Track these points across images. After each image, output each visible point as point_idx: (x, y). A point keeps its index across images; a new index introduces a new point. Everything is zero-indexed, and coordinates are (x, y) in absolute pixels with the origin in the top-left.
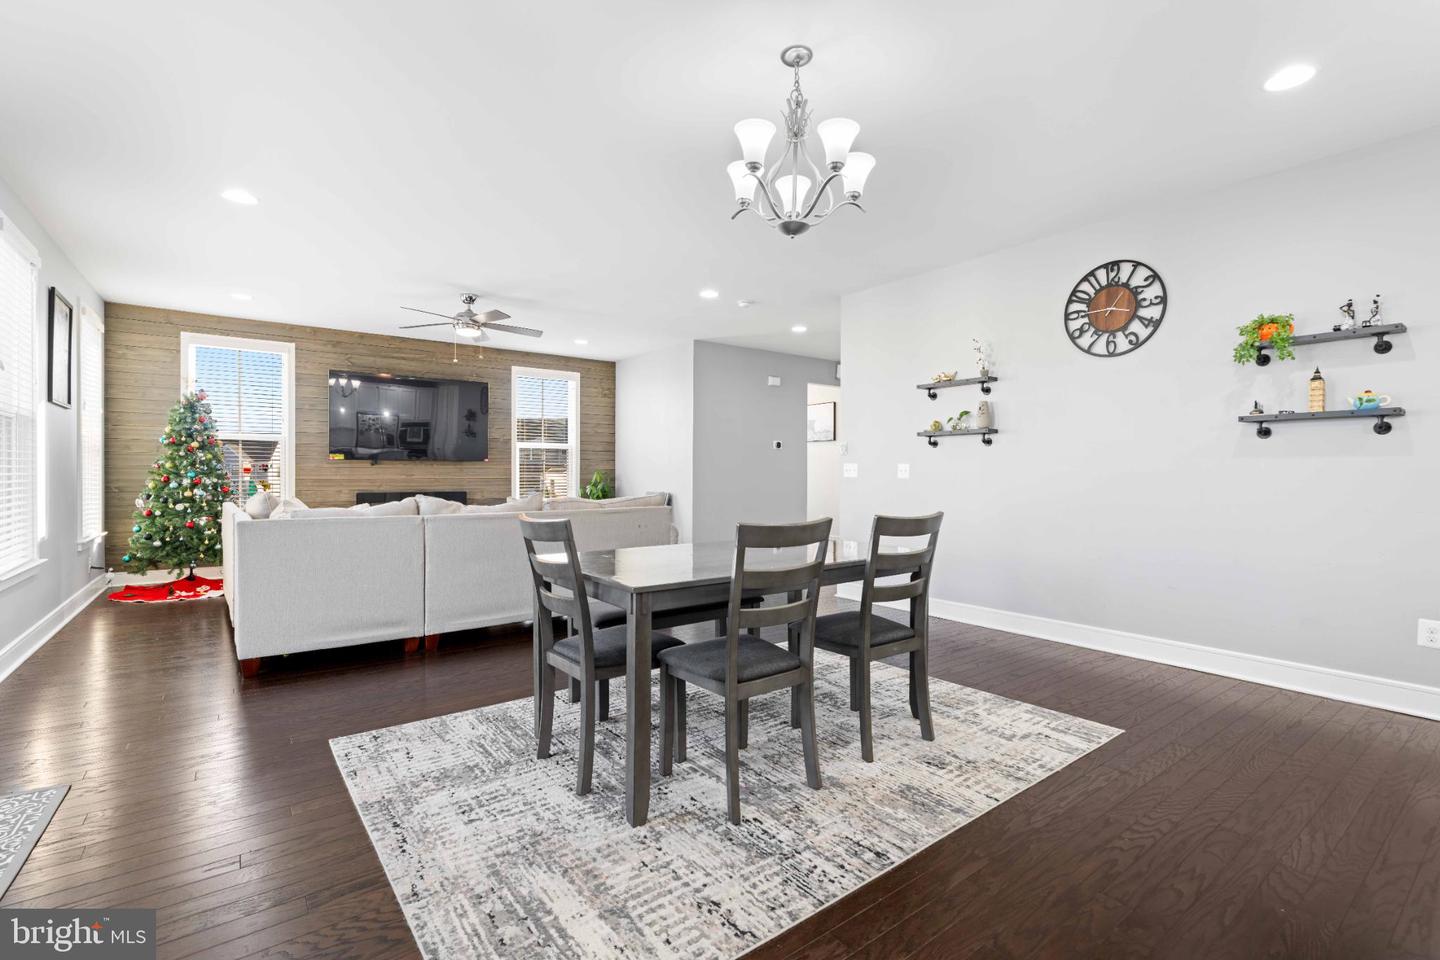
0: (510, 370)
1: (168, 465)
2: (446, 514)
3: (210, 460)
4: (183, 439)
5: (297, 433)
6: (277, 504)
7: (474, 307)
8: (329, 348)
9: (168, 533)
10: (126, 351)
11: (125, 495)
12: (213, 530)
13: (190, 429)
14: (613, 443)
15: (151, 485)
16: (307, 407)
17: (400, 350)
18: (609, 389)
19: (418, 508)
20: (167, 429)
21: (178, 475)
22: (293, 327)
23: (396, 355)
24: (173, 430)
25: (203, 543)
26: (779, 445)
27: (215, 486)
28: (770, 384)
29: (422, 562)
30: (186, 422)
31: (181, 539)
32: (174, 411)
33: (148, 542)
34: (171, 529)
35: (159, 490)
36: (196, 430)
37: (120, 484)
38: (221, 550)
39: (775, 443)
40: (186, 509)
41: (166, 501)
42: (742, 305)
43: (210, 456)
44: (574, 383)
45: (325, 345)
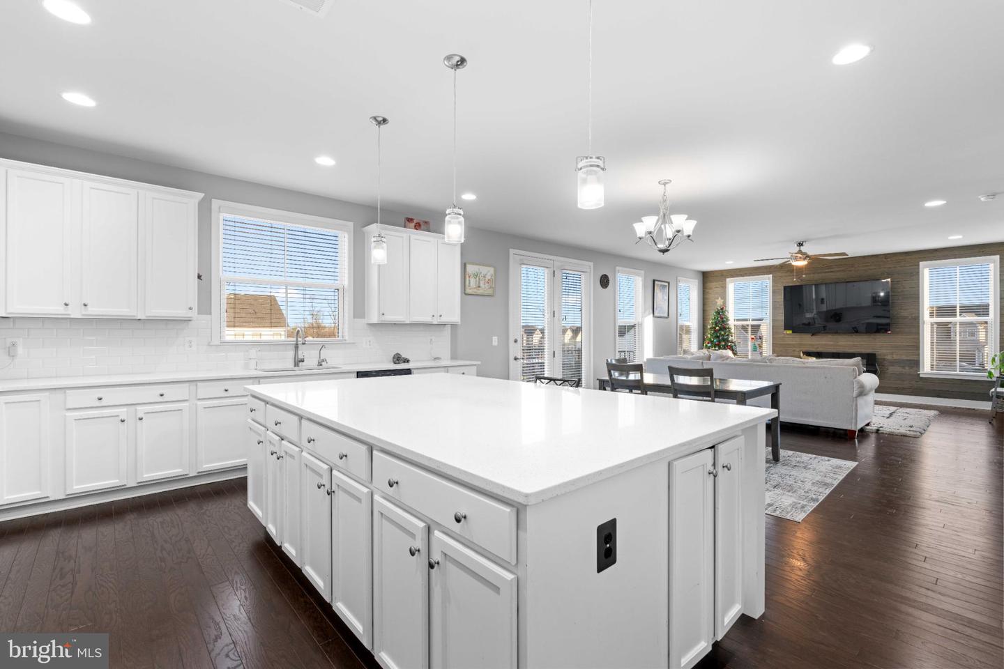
0: (919, 265)
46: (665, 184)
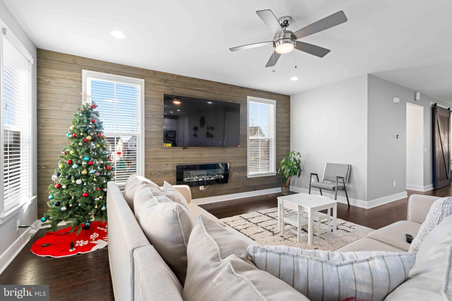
0: (247, 98)
1: (72, 152)
3: (99, 148)
4: (81, 134)
5: (146, 132)
8: (162, 83)
9: (71, 201)
10: (50, 80)
11: (48, 170)
12: (100, 197)
13: (86, 127)
15: (60, 166)
16: (151, 116)
17: (196, 85)
20: (71, 128)
21: (78, 158)
22: (143, 70)
23: (195, 88)
24: (75, 128)
25: (94, 207)
27: (102, 166)
28: (394, 102)
30: (83, 123)
31: (80, 205)
32: (76, 115)
33: (58, 208)
34: (73, 198)
35: (65, 169)
36: (90, 128)
37: (47, 163)
38: (106, 211)
40: (83, 183)
41: (69, 178)
43: (98, 146)
44: (273, 105)
45: (160, 81)
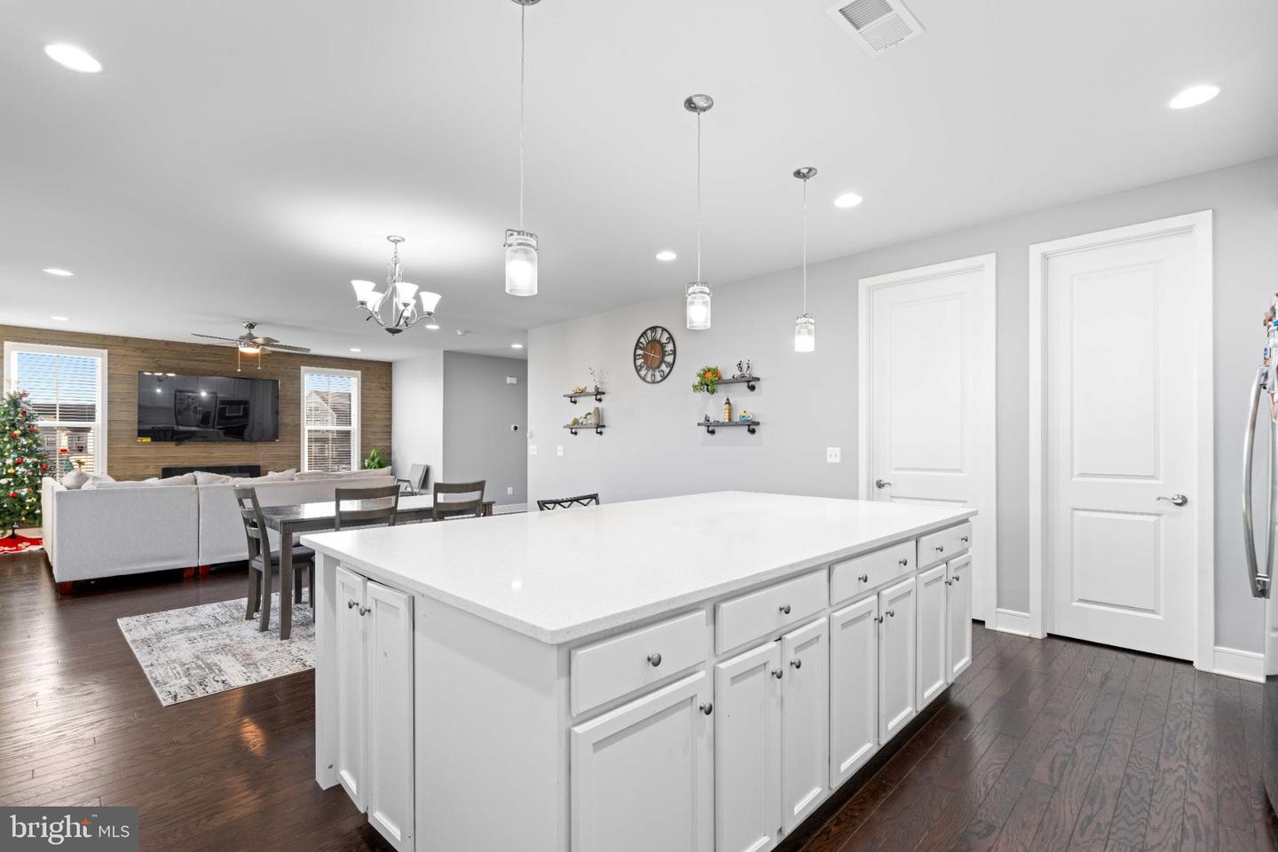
0: (300, 369)
2: (217, 484)
3: (31, 444)
4: (7, 428)
5: (110, 422)
6: (87, 479)
7: (254, 332)
8: (138, 353)
12: (33, 499)
13: (13, 420)
14: (390, 426)
16: (118, 401)
18: (386, 383)
19: (196, 480)
22: (104, 337)
25: (24, 509)
26: (516, 428)
27: (35, 465)
28: (508, 382)
29: (196, 516)
30: (9, 415)
36: (19, 421)
38: (40, 515)
39: (513, 426)
40: (9, 483)
42: (459, 333)
43: (31, 441)
44: (356, 379)
45: (135, 351)
46: (396, 242)
